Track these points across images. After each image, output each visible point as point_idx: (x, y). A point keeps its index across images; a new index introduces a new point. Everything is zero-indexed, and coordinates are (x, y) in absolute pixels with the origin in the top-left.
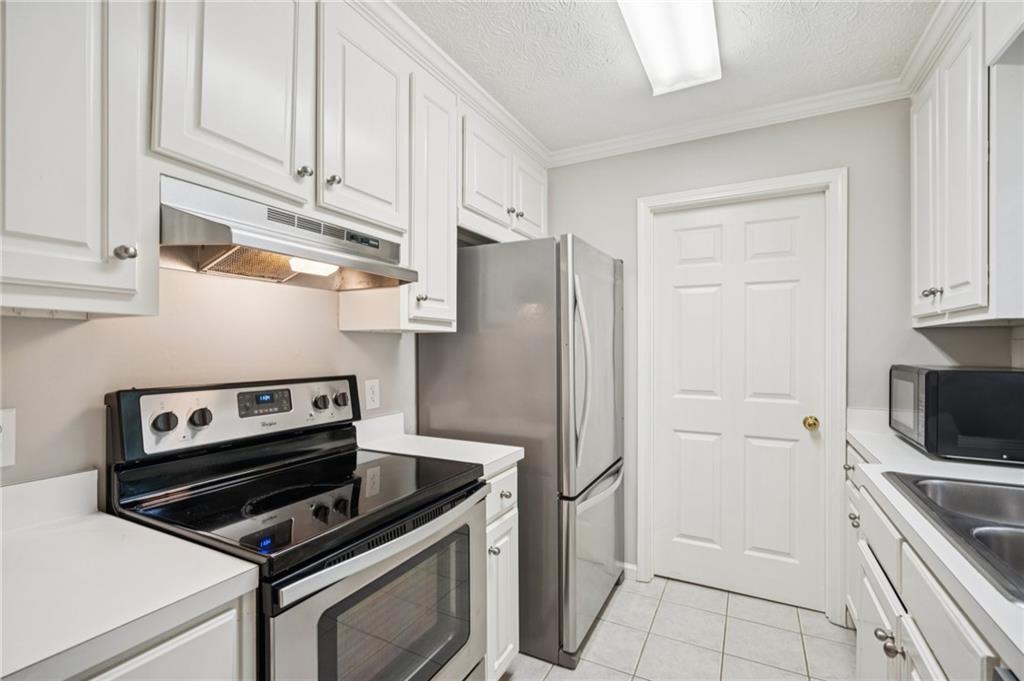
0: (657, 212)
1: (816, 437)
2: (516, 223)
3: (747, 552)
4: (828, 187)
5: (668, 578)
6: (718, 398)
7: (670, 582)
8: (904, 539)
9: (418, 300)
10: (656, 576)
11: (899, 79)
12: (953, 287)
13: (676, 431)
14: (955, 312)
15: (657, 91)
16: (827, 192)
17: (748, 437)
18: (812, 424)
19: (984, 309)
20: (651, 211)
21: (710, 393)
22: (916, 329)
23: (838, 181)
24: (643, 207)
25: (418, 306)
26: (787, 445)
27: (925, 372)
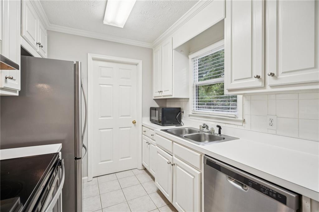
0: (94, 59)
1: (135, 126)
2: (39, 49)
3: (120, 160)
4: (138, 64)
5: (97, 177)
6: (112, 118)
7: (98, 177)
8: (173, 141)
9: (6, 78)
10: (93, 177)
11: (152, 44)
12: (164, 91)
13: (99, 129)
14: (164, 96)
15: (105, 22)
16: (138, 65)
17: (120, 128)
18: (134, 123)
19: (172, 96)
20: (92, 58)
21: (110, 116)
22: (154, 99)
23: (140, 63)
24: (90, 56)
25: (6, 81)
26: (129, 128)
27: (161, 108)
